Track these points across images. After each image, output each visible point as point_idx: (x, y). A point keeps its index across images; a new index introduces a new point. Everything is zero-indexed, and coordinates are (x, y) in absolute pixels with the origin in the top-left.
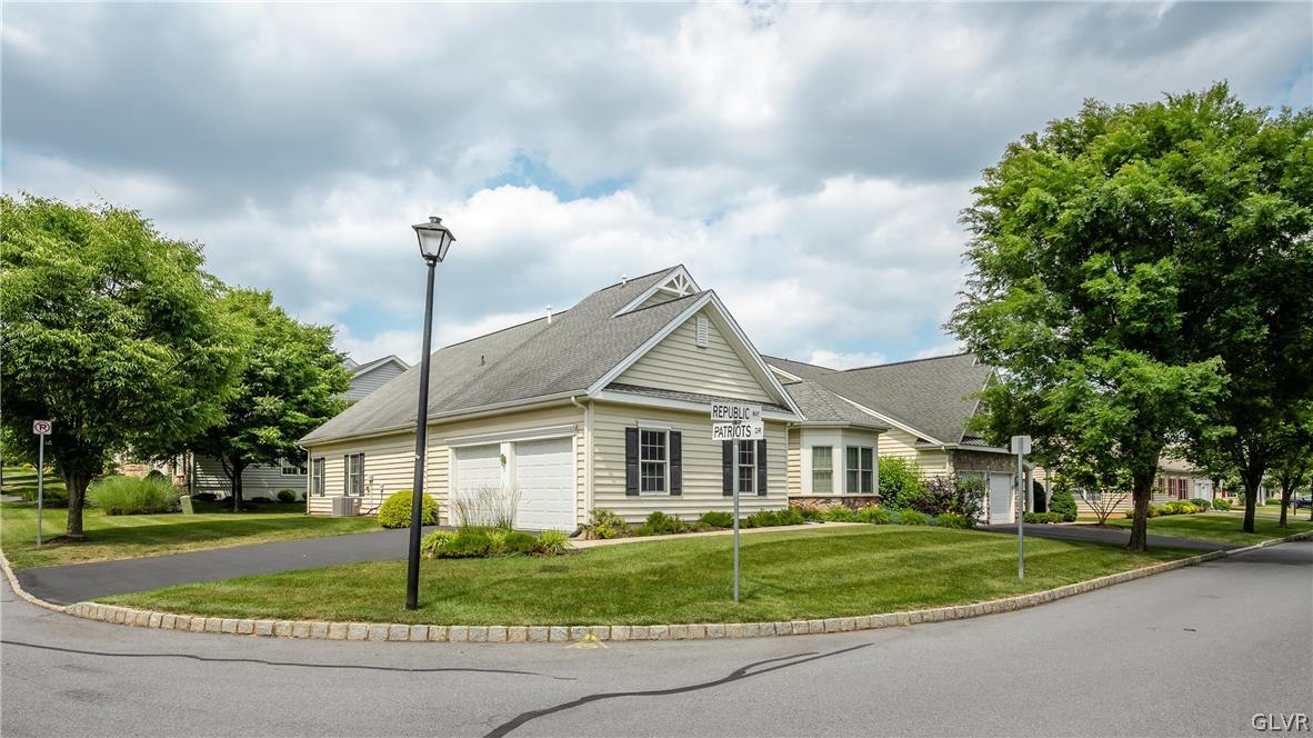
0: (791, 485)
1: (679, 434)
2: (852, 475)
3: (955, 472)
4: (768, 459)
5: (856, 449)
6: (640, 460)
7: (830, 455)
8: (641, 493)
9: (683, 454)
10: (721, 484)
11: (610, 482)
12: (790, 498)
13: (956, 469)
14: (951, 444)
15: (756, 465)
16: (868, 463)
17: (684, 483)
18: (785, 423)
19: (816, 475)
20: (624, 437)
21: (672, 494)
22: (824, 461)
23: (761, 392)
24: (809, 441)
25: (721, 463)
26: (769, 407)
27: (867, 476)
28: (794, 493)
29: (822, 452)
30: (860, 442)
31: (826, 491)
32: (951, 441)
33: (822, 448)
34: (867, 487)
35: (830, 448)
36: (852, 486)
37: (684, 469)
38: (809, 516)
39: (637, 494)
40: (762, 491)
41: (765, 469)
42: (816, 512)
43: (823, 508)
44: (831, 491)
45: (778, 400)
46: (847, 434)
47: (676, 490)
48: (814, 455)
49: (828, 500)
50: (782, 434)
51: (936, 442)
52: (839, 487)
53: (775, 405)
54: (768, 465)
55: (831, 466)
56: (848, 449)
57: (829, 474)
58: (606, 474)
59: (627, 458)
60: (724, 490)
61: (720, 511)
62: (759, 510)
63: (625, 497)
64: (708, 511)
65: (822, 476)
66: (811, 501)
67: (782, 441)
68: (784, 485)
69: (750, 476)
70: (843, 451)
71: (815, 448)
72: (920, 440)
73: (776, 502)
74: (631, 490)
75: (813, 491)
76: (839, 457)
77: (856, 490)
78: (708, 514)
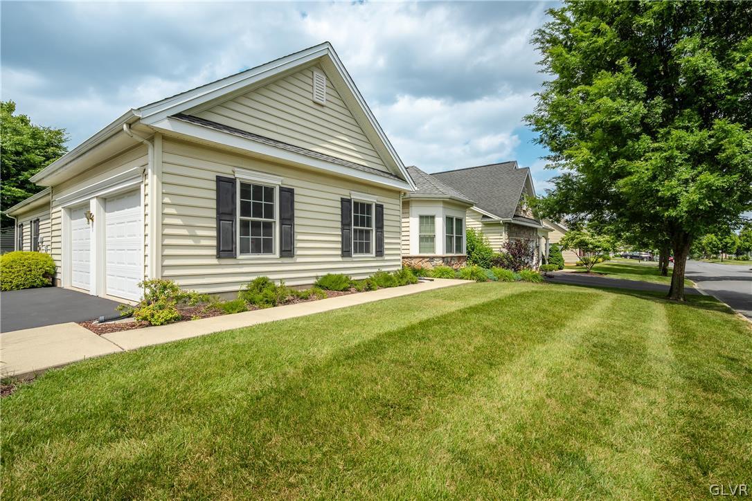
0: (403, 247)
1: (291, 191)
2: (449, 239)
3: (509, 239)
4: (385, 223)
5: (452, 219)
6: (238, 217)
7: (433, 223)
8: (239, 256)
9: (297, 213)
10: (340, 246)
11: (190, 242)
12: (403, 258)
13: (509, 237)
14: (506, 219)
15: (374, 228)
16: (460, 231)
17: (298, 245)
18: (398, 192)
19: (422, 239)
20: (215, 188)
21: (282, 256)
22: (428, 228)
23: (378, 161)
24: (417, 210)
25: (339, 225)
26: (386, 175)
27: (459, 239)
28: (405, 254)
29: (427, 220)
30: (455, 214)
31: (430, 252)
32: (507, 217)
33: (427, 217)
34: (459, 249)
35: (433, 217)
36: (449, 249)
37: (297, 229)
38: (418, 273)
39: (234, 257)
40: (380, 252)
41: (382, 232)
42: (422, 269)
43: (428, 266)
44: (434, 252)
45: (394, 170)
46: (446, 206)
47: (288, 251)
48: (421, 223)
49: (432, 259)
50: (397, 202)
51: (496, 218)
52: (440, 249)
53: (391, 174)
54: (385, 229)
55: (434, 231)
56: (447, 217)
57: (432, 238)
58: (184, 232)
59: (218, 213)
60: (343, 252)
61: (338, 273)
62: (376, 270)
63: (215, 261)
64: (325, 274)
65: (427, 240)
66: (418, 260)
67: (398, 208)
68: (398, 246)
69: (368, 238)
70: (443, 220)
71: (421, 217)
72: (485, 216)
73: (391, 264)
74: (225, 251)
75: (420, 252)
76: (440, 224)
77: (451, 252)
78: (325, 277)
